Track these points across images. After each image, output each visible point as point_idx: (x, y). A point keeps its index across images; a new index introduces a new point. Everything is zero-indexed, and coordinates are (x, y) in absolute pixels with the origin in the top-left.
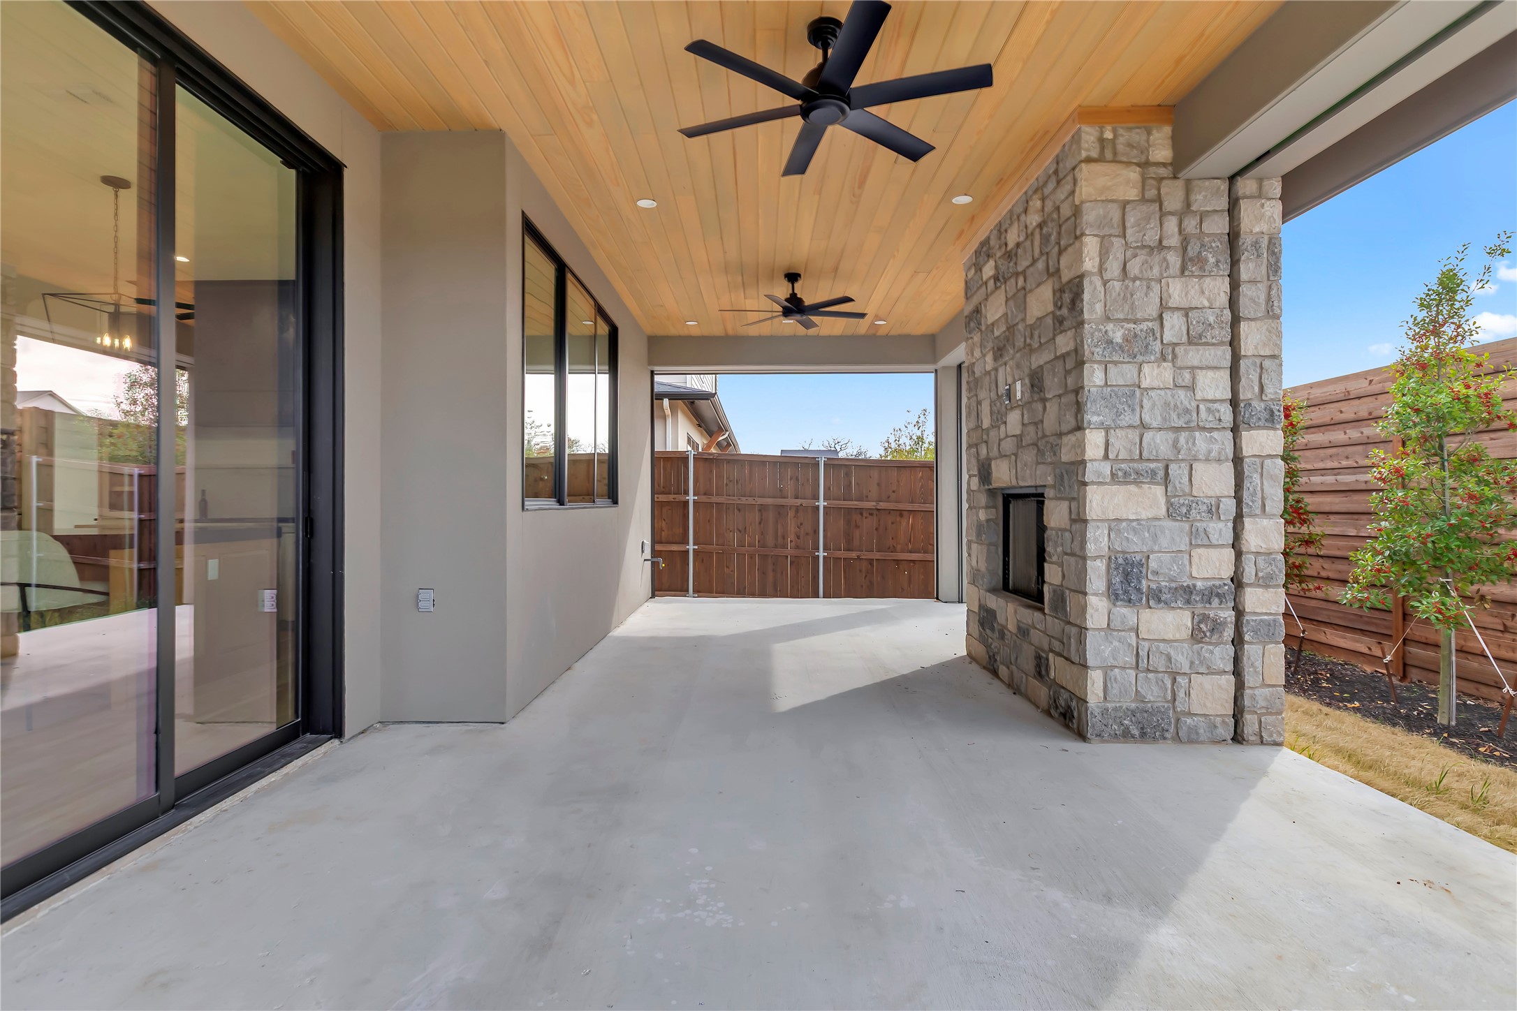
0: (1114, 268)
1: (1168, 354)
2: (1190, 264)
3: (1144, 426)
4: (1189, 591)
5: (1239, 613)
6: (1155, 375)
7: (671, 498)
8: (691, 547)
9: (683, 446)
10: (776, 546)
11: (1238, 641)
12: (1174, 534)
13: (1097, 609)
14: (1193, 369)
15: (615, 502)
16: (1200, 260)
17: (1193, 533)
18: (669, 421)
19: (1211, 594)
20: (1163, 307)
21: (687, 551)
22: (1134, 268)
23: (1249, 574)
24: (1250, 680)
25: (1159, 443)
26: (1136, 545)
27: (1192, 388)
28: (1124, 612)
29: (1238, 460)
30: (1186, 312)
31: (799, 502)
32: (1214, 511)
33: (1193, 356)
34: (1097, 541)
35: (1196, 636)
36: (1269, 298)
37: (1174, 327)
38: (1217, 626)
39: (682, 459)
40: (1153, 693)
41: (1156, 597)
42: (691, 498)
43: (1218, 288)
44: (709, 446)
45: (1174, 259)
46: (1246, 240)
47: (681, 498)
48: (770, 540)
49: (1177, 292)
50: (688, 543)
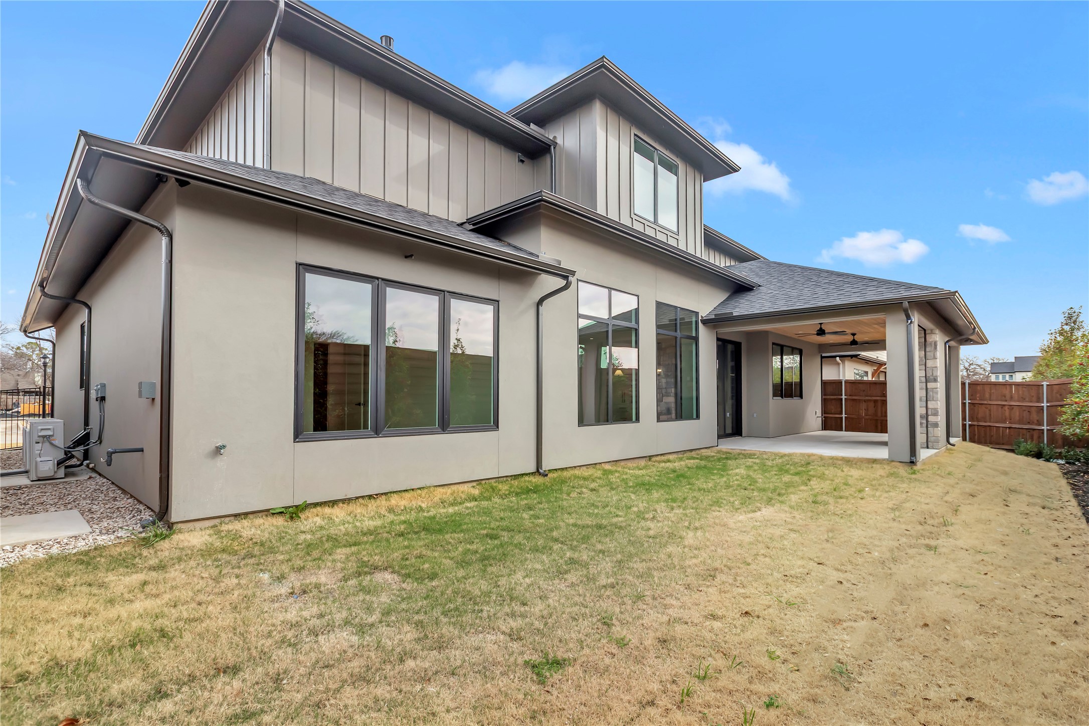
5: (927, 421)
7: (835, 397)
8: (844, 416)
10: (882, 416)
11: (927, 427)
15: (801, 398)
21: (842, 418)
23: (930, 413)
24: (929, 435)
29: (927, 389)
36: (934, 355)
39: (839, 382)
42: (844, 397)
46: (928, 342)
47: (840, 397)
48: (879, 414)
50: (842, 414)
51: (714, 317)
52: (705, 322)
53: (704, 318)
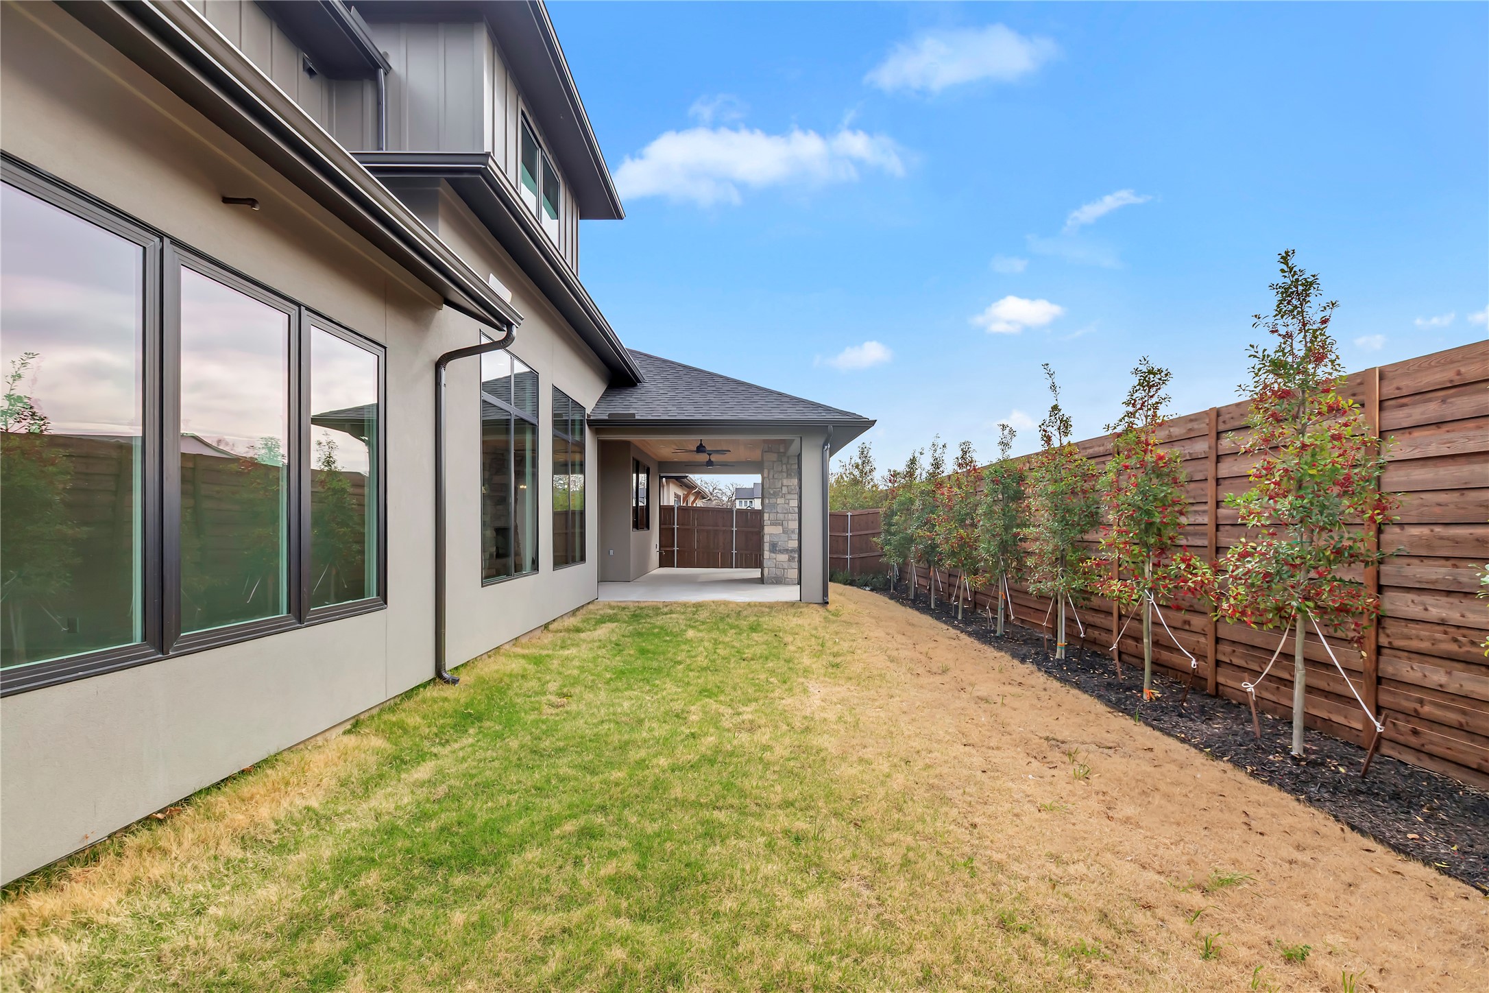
0: (771, 476)
1: (783, 496)
2: (789, 476)
3: (777, 512)
4: (787, 550)
6: (780, 501)
7: (667, 526)
9: (672, 503)
10: (714, 549)
12: (785, 537)
13: (767, 554)
14: (789, 500)
15: (649, 529)
16: (791, 475)
17: (788, 537)
18: (665, 488)
19: (792, 551)
20: (782, 485)
21: (675, 550)
22: (776, 476)
25: (781, 516)
26: (775, 539)
27: (788, 504)
28: (773, 555)
30: (788, 486)
31: (724, 528)
32: (793, 532)
33: (789, 497)
34: (767, 539)
35: (789, 560)
37: (785, 490)
38: (794, 558)
39: (672, 508)
40: (779, 573)
41: (781, 552)
42: (676, 527)
43: (796, 481)
44: (686, 498)
45: (785, 475)
47: (671, 526)
48: (711, 545)
49: (785, 482)
50: (675, 546)
51: (607, 418)
52: (592, 423)
53: (592, 418)
